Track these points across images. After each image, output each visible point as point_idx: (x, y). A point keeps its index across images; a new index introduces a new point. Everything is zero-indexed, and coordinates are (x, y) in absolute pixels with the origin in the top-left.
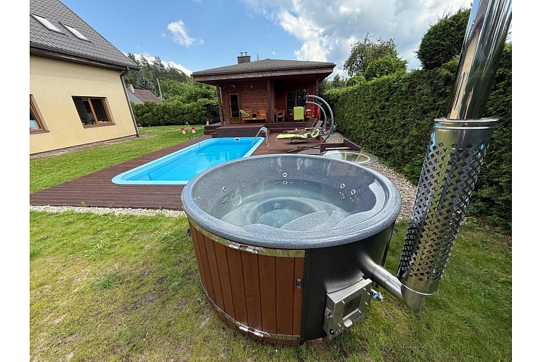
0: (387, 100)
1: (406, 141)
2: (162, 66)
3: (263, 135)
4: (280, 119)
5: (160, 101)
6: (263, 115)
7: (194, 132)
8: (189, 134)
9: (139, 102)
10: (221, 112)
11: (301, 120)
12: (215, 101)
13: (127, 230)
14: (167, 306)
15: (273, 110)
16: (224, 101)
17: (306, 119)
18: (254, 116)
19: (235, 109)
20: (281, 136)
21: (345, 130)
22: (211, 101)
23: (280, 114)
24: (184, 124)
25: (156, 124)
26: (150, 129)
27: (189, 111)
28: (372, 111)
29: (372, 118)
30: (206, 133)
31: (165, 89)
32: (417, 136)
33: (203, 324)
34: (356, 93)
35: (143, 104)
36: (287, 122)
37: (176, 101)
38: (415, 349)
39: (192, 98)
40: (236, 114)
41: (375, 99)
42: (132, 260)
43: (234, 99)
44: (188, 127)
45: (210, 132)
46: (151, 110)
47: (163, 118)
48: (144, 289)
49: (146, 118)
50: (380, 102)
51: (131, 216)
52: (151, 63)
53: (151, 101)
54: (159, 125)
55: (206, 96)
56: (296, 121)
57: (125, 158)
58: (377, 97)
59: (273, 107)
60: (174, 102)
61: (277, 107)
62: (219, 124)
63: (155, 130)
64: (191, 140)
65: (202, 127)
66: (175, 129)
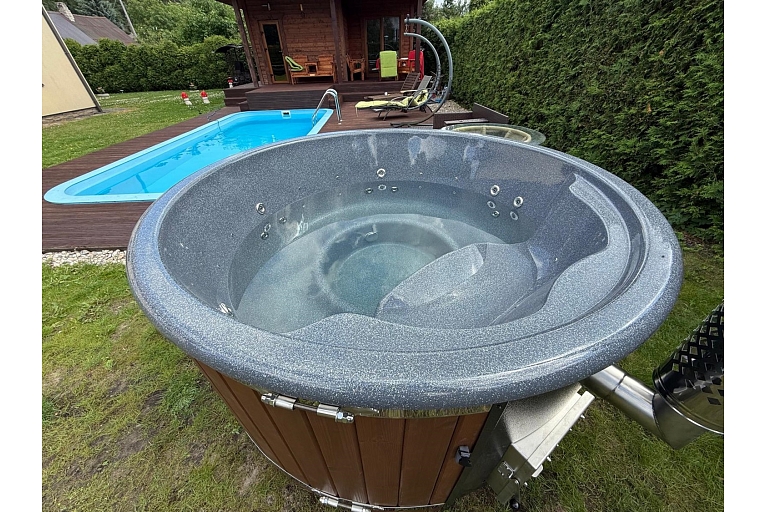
0: (548, 28)
1: (575, 105)
3: (329, 104)
4: (357, 77)
5: (133, 40)
6: (326, 68)
7: (207, 101)
8: (198, 106)
9: (87, 41)
10: (249, 61)
11: (393, 78)
12: (236, 41)
13: (79, 297)
14: (168, 454)
15: (345, 59)
16: (253, 38)
17: (402, 76)
18: (312, 69)
19: (277, 58)
20: (361, 104)
21: (464, 94)
23: (357, 66)
24: (188, 88)
25: (131, 89)
26: (123, 98)
27: (192, 61)
28: (517, 54)
29: (514, 69)
30: (229, 103)
31: (138, 18)
32: (596, 96)
33: (247, 483)
34: (489, 21)
35: (98, 45)
36: (368, 80)
37: (161, 44)
38: (635, 478)
39: (192, 34)
40: (280, 70)
41: (523, 30)
42: (89, 360)
43: (272, 37)
44: (197, 94)
45: (237, 101)
46: (116, 59)
47: (145, 76)
48: (117, 423)
49: (111, 75)
50: (533, 34)
51: (88, 267)
53: (113, 40)
54: (139, 89)
55: (221, 30)
56: (385, 79)
58: (529, 25)
59: (343, 52)
60: (159, 41)
61: (352, 52)
62: (250, 86)
63: (134, 98)
64: (201, 117)
65: (220, 94)
66: (172, 97)
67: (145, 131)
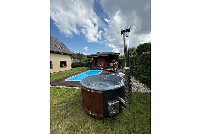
0: (132, 61)
1: (137, 71)
2: (80, 54)
4: (107, 66)
5: (78, 61)
6: (103, 65)
8: (84, 69)
9: (73, 62)
10: (92, 64)
11: (112, 66)
12: (91, 61)
13: (67, 91)
15: (105, 63)
17: (114, 66)
18: (101, 65)
19: (96, 63)
20: (106, 70)
22: (90, 61)
23: (107, 64)
24: (83, 67)
25: (76, 67)
27: (85, 64)
30: (88, 69)
31: (80, 59)
32: (139, 70)
36: (109, 66)
37: (82, 62)
39: (86, 61)
40: (96, 64)
42: (67, 98)
43: (96, 61)
44: (84, 68)
46: (76, 64)
47: (79, 65)
50: (130, 61)
51: (68, 88)
52: (77, 53)
53: (76, 61)
54: (78, 67)
55: (90, 60)
57: (68, 75)
62: (92, 67)
63: (76, 68)
64: (84, 71)
65: (87, 68)
66: (81, 68)
67: (77, 73)
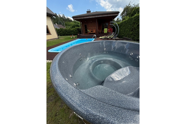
2: (65, 17)
3: (94, 38)
4: (100, 33)
5: (65, 28)
6: (94, 32)
7: (74, 37)
8: (73, 38)
9: (58, 28)
10: (82, 31)
11: (106, 33)
12: (80, 28)
14: (57, 104)
16: (83, 27)
17: (108, 33)
18: (92, 32)
19: (86, 30)
20: (100, 37)
21: (120, 36)
23: (100, 31)
24: (72, 35)
25: (63, 35)
26: (62, 37)
27: (73, 31)
28: (133, 28)
29: (132, 31)
31: (66, 25)
34: (126, 22)
35: (60, 29)
36: (103, 34)
39: (73, 27)
40: (86, 32)
41: (135, 23)
42: (48, 80)
44: (73, 36)
45: (79, 37)
46: (62, 31)
47: (66, 33)
49: (61, 33)
52: (62, 17)
53: (62, 28)
54: (65, 35)
55: (78, 26)
56: (105, 33)
57: (54, 44)
59: (97, 29)
60: (68, 28)
61: (99, 29)
62: (81, 34)
63: (64, 37)
64: (73, 39)
65: (76, 36)
66: (69, 36)
